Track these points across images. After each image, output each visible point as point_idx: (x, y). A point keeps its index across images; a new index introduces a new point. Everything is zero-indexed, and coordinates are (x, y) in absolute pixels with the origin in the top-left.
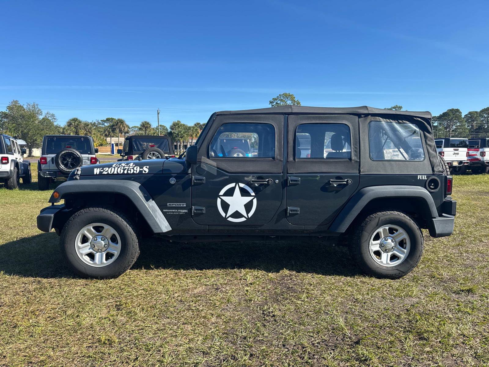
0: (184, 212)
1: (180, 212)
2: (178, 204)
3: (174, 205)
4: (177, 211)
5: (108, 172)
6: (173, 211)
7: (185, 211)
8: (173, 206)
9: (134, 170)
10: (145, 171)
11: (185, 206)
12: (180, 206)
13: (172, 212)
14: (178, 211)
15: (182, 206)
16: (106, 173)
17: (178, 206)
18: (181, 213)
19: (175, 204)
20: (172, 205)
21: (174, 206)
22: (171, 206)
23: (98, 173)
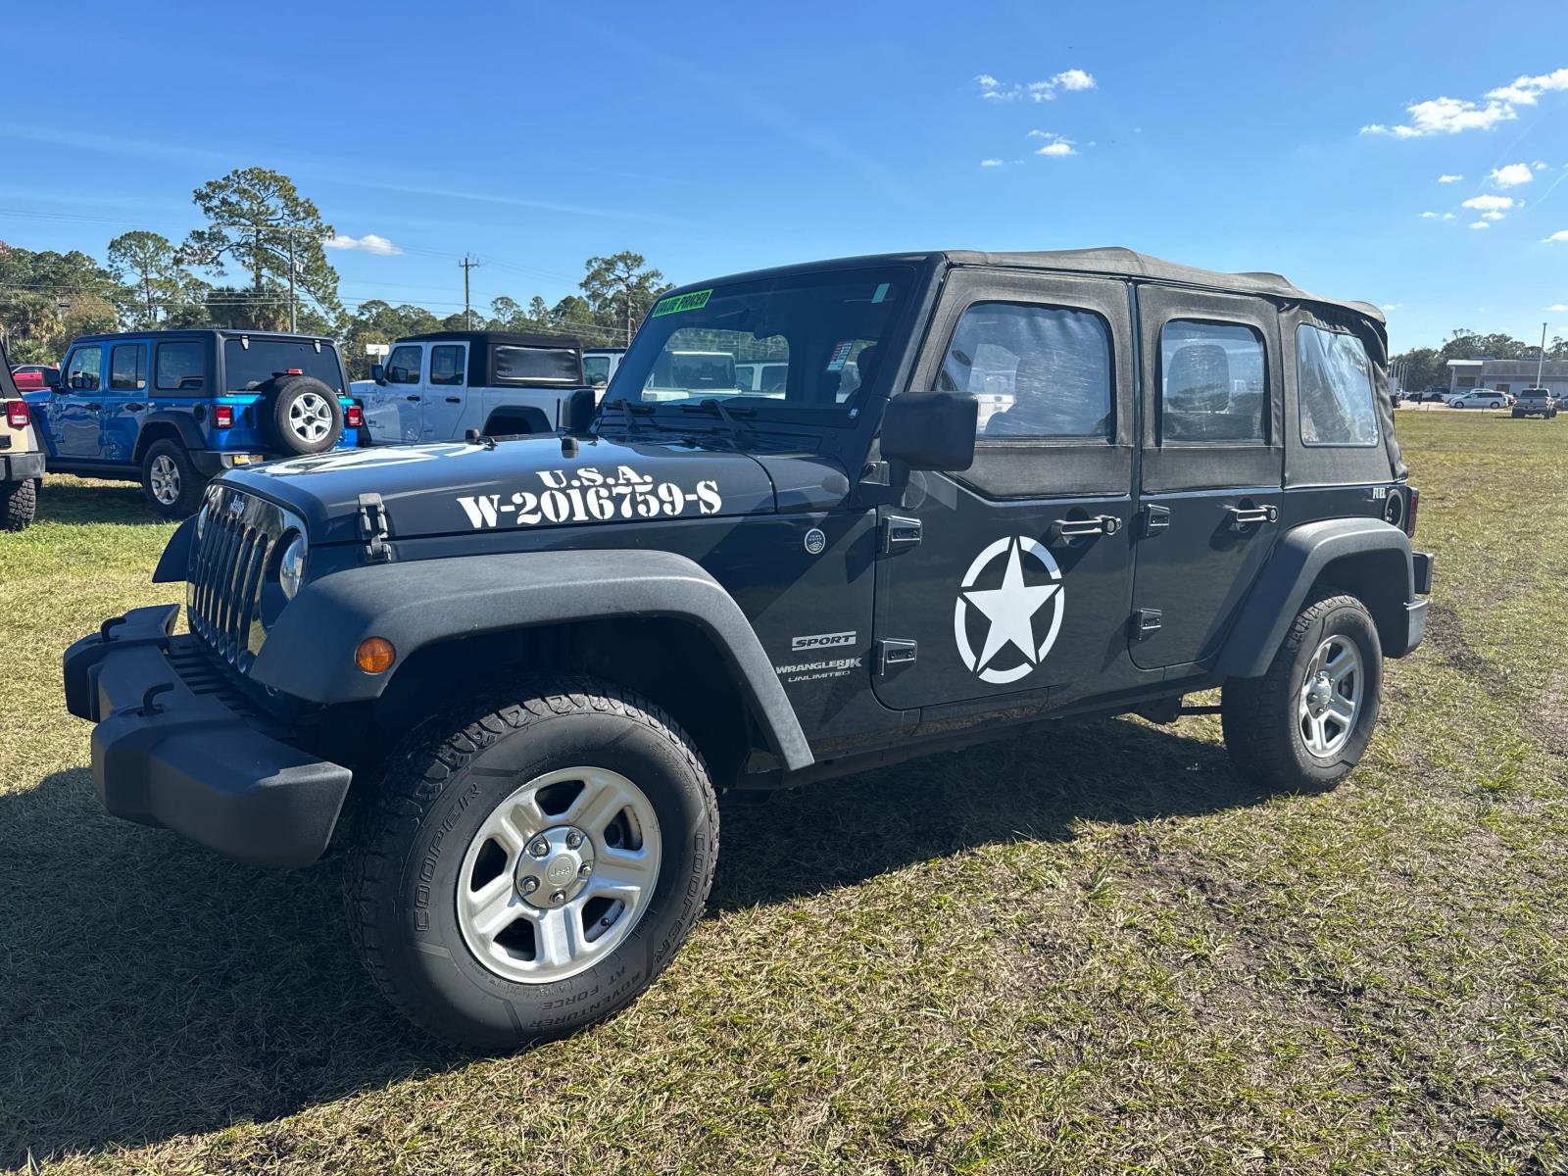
0: (849, 668)
1: (835, 669)
2: (830, 636)
3: (816, 641)
4: (824, 666)
5: (544, 516)
6: (813, 666)
7: (853, 660)
8: (812, 646)
9: (662, 502)
10: (710, 506)
11: (852, 641)
12: (835, 644)
13: (810, 672)
14: (827, 664)
15: (842, 642)
16: (534, 520)
17: (829, 645)
18: (837, 674)
19: (819, 637)
20: (810, 643)
21: (817, 646)
22: (806, 647)
23: (492, 523)
